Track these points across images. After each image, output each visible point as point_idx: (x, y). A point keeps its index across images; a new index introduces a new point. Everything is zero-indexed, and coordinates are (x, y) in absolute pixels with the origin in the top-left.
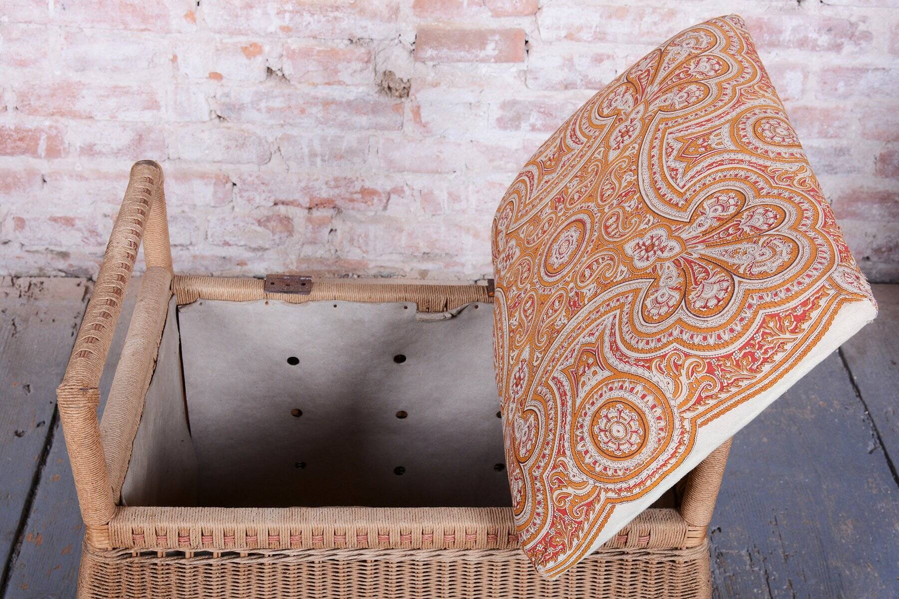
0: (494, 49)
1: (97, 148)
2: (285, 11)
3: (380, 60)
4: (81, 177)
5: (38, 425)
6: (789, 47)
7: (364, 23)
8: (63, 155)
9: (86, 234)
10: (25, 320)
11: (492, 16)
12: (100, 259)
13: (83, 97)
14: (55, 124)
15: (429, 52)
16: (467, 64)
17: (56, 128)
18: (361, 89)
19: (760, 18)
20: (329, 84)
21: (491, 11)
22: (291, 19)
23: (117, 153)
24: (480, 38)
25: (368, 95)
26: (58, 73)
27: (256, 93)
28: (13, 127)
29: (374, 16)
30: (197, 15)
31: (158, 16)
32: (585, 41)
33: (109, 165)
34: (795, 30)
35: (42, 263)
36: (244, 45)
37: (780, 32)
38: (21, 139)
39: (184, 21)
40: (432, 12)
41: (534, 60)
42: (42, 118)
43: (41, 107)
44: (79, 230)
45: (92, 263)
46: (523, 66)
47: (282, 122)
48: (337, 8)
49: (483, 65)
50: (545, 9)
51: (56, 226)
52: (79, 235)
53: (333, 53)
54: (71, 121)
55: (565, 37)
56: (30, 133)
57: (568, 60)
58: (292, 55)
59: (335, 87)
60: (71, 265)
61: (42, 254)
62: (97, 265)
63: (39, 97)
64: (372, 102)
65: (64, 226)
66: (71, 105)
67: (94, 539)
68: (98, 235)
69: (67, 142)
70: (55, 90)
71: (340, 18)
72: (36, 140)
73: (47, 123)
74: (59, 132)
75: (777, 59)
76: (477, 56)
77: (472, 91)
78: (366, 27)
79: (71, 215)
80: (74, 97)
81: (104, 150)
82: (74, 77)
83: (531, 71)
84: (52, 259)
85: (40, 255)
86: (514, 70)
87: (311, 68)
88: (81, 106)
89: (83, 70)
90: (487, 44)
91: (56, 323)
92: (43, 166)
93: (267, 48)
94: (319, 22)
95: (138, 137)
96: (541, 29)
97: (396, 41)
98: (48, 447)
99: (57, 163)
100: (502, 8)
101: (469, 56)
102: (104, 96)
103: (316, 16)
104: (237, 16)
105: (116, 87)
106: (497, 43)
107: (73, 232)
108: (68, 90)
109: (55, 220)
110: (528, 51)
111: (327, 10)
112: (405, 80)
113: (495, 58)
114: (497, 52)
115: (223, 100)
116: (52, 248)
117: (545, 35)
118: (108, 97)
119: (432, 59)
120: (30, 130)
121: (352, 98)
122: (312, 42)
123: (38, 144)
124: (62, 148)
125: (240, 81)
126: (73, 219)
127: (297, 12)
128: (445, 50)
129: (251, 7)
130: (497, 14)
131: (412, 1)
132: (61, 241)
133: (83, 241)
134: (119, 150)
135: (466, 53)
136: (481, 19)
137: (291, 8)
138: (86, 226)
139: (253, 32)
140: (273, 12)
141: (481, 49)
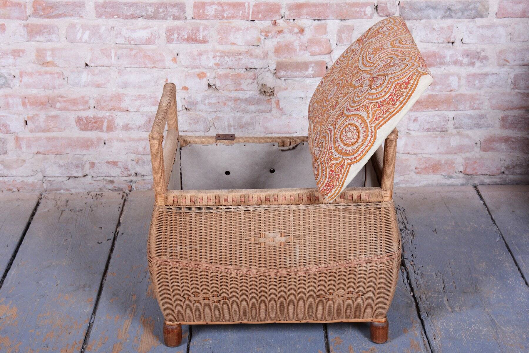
0: (312, 71)
1: (130, 126)
2: (217, 56)
3: (260, 78)
4: (122, 140)
5: (108, 240)
6: (450, 65)
7: (252, 61)
8: (114, 130)
9: (123, 170)
10: (97, 206)
11: (310, 55)
12: (128, 183)
13: (125, 101)
14: (111, 114)
15: (282, 73)
16: (300, 78)
17: (112, 116)
18: (251, 92)
19: (434, 51)
20: (236, 90)
21: (310, 52)
22: (219, 60)
23: (139, 128)
24: (305, 66)
25: (255, 95)
26: (114, 89)
27: (203, 95)
28: (92, 117)
29: (257, 57)
30: (177, 60)
31: (160, 61)
33: (134, 134)
34: (451, 56)
35: (101, 186)
36: (198, 73)
37: (445, 57)
38: (95, 122)
39: (172, 62)
40: (283, 54)
42: (106, 112)
43: (106, 106)
44: (120, 168)
45: (125, 185)
47: (215, 110)
48: (240, 54)
49: (307, 79)
50: (334, 51)
51: (110, 166)
52: (119, 170)
53: (238, 75)
54: (118, 112)
56: (100, 119)
58: (220, 77)
59: (239, 92)
60: (115, 187)
61: (101, 181)
62: (127, 186)
63: (105, 101)
64: (256, 99)
65: (113, 166)
66: (119, 105)
67: (159, 201)
68: (128, 170)
69: (116, 123)
70: (113, 97)
71: (241, 59)
72: (102, 122)
73: (108, 114)
74: (113, 118)
75: (445, 71)
76: (304, 74)
77: (303, 92)
78: (253, 62)
79: (116, 160)
80: (121, 100)
81: (133, 127)
82: (121, 91)
84: (106, 183)
85: (100, 182)
87: (228, 83)
88: (124, 105)
89: (125, 88)
90: (308, 68)
91: (110, 207)
92: (104, 136)
93: (208, 74)
94: (232, 61)
95: (149, 120)
96: (333, 61)
97: (267, 69)
98: (113, 248)
99: (111, 135)
100: (314, 51)
101: (301, 74)
102: (134, 100)
103: (230, 58)
104: (195, 59)
105: (139, 95)
106: (313, 67)
107: (117, 168)
108: (118, 97)
109: (108, 163)
111: (235, 55)
112: (272, 88)
113: (312, 75)
114: (313, 72)
115: (188, 100)
116: (106, 178)
118: (136, 100)
119: (284, 76)
120: (100, 118)
121: (248, 97)
122: (228, 71)
123: (103, 125)
124: (114, 126)
125: (196, 90)
126: (117, 162)
127: (223, 56)
128: (290, 72)
129: (201, 55)
130: (313, 54)
131: (274, 50)
132: (110, 174)
133: (121, 173)
134: (140, 126)
135: (299, 73)
136: (305, 57)
137: (219, 55)
138: (123, 166)
139: (202, 67)
140: (211, 57)
141: (306, 71)
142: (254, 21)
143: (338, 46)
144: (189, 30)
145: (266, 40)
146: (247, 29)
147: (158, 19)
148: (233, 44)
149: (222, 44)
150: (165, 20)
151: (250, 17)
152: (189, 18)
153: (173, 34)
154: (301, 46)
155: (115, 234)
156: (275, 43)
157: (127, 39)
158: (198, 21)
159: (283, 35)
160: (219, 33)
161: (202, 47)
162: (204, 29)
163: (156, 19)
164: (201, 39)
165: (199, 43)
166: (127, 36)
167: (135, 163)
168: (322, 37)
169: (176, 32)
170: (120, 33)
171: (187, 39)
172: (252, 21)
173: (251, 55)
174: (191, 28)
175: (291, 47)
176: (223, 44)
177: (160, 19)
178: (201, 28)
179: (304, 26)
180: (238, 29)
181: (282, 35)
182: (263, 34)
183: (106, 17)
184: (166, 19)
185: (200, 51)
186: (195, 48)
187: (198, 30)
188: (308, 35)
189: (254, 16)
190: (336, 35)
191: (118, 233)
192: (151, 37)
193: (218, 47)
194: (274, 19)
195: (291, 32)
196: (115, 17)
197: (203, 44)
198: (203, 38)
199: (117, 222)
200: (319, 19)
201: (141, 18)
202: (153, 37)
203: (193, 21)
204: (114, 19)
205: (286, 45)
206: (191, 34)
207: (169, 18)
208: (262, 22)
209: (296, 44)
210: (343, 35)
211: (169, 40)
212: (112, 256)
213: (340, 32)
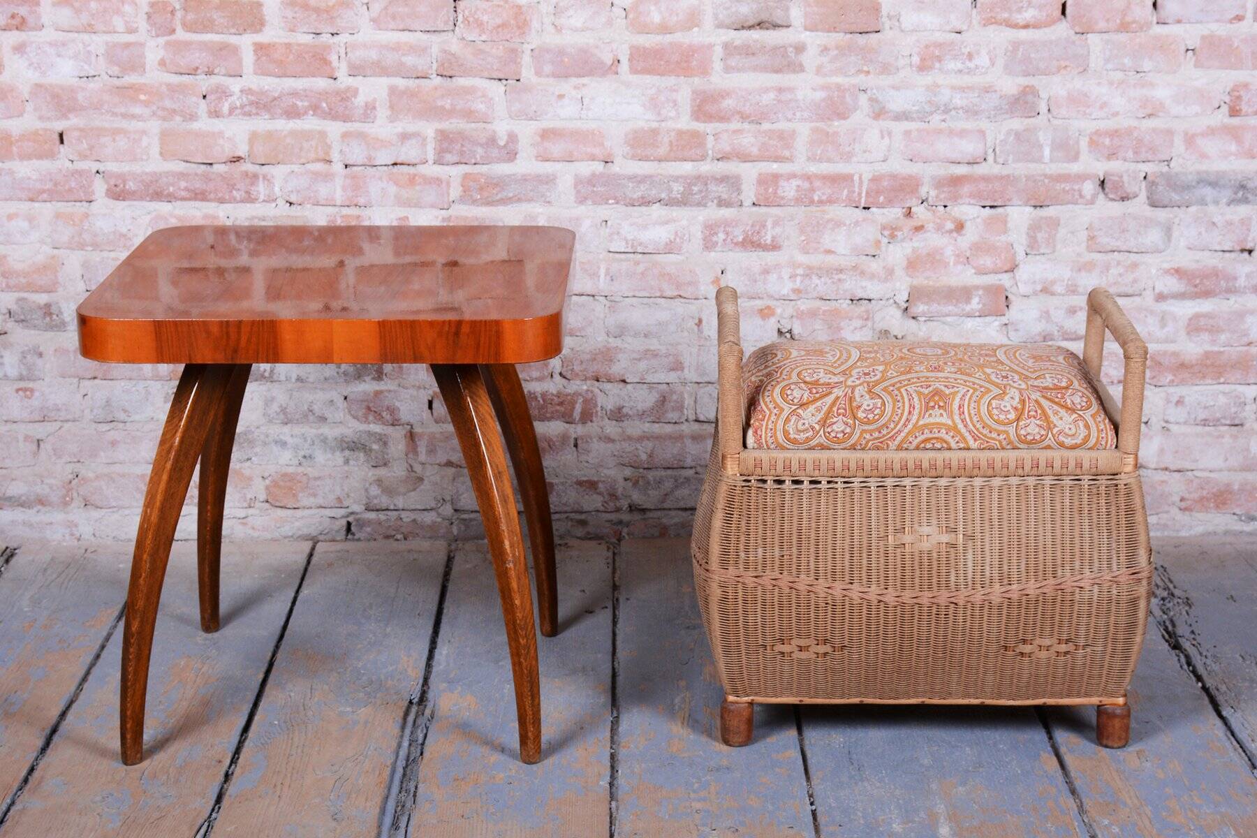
0: (978, 303)
1: (625, 411)
2: (796, 275)
3: (877, 318)
4: (609, 439)
6: (1246, 293)
7: (864, 284)
8: (594, 419)
9: (607, 498)
11: (975, 273)
12: (615, 526)
13: (619, 361)
14: (591, 388)
15: (920, 308)
16: (955, 318)
17: (592, 392)
19: (1214, 267)
21: (974, 268)
22: (802, 282)
23: (642, 415)
24: (965, 293)
26: (600, 339)
28: (555, 392)
29: (873, 276)
30: (722, 282)
31: (690, 284)
32: (1060, 295)
33: (633, 428)
34: (1248, 276)
35: (562, 531)
36: (760, 308)
37: (1235, 279)
38: (561, 404)
39: (711, 287)
40: (922, 272)
41: (1013, 314)
42: (581, 383)
43: (582, 372)
44: (600, 494)
45: (608, 530)
46: (1004, 320)
48: (841, 271)
49: (969, 319)
50: (1021, 266)
51: (582, 490)
53: (836, 313)
54: (605, 385)
55: (1041, 291)
56: (569, 398)
57: (1045, 312)
58: (800, 315)
60: (588, 533)
61: (564, 522)
62: (612, 531)
63: (582, 362)
65: (588, 490)
66: (608, 369)
67: (729, 466)
68: (617, 498)
69: (599, 406)
70: (596, 354)
71: (844, 280)
72: (573, 404)
73: (585, 387)
74: (594, 396)
75: (1237, 305)
76: (963, 310)
78: (865, 287)
79: (595, 479)
80: (611, 361)
81: (630, 413)
82: (613, 342)
83: (1013, 324)
84: (572, 526)
85: (561, 522)
86: (997, 323)
87: (817, 327)
88: (616, 369)
89: (621, 336)
90: (971, 299)
92: (577, 430)
93: (779, 311)
94: (825, 284)
95: (662, 399)
96: (1019, 284)
97: (892, 301)
99: (588, 428)
100: (984, 265)
101: (956, 310)
102: (636, 359)
103: (823, 279)
104: (756, 281)
105: (647, 351)
106: (980, 297)
107: (595, 496)
108: (607, 355)
109: (580, 483)
110: (1008, 306)
111: (832, 273)
112: (900, 337)
113: (979, 311)
114: (980, 306)
116: (572, 516)
117: (1023, 289)
118: (639, 360)
119: (924, 314)
120: (569, 394)
122: (819, 303)
123: (574, 408)
124: (595, 412)
125: (755, 341)
126: (596, 483)
127: (808, 275)
128: (935, 305)
129: (768, 273)
130: (981, 272)
131: (905, 263)
132: (582, 507)
133: (603, 505)
134: (644, 412)
135: (953, 307)
136: (964, 276)
137: (802, 272)
138: (607, 490)
139: (768, 296)
140: (786, 277)
141: (967, 303)
142: (869, 208)
143: (1029, 256)
144: (748, 224)
145: (891, 246)
146: (857, 223)
147: (691, 205)
148: (829, 252)
149: (808, 253)
150: (702, 208)
151: (863, 200)
152: (748, 203)
153: (716, 234)
154: (958, 256)
155: (613, 601)
156: (909, 251)
157: (630, 243)
158: (763, 210)
159: (925, 235)
160: (802, 231)
161: (770, 257)
162: (776, 224)
163: (685, 205)
164: (769, 242)
165: (764, 251)
166: (630, 237)
167: (631, 484)
168: (998, 238)
169: (722, 229)
170: (618, 233)
171: (741, 242)
172: (864, 208)
173: (862, 273)
174: (750, 222)
175: (938, 257)
176: (811, 251)
177: (694, 205)
178: (769, 224)
179: (964, 218)
180: (838, 224)
181: (920, 235)
182: (886, 233)
183: (594, 203)
184: (705, 206)
185: (766, 265)
186: (755, 259)
187: (764, 226)
188: (971, 235)
189: (871, 200)
190: (1024, 236)
191: (618, 599)
192: (675, 239)
193: (801, 258)
194: (908, 205)
195: (939, 228)
196: (610, 201)
197: (771, 253)
198: (773, 241)
199: (611, 585)
200: (992, 204)
201: (658, 204)
202: (678, 240)
203: (755, 209)
204: (607, 206)
205: (928, 254)
206: (750, 233)
207: (710, 203)
208: (885, 211)
209: (949, 252)
210: (1039, 236)
211: (709, 245)
213: (1034, 228)
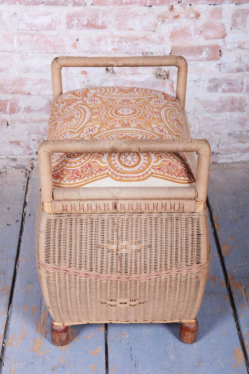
0: (206, 55)
1: (31, 108)
2: (115, 42)
4: (24, 122)
5: (16, 221)
7: (149, 45)
8: (17, 112)
9: (25, 149)
11: (205, 39)
12: (30, 161)
13: (27, 85)
14: (14, 98)
16: (194, 62)
17: (14, 99)
18: (147, 76)
20: (133, 74)
21: (205, 37)
22: (118, 45)
23: (40, 110)
24: (200, 50)
25: (151, 79)
26: (16, 74)
27: (102, 79)
29: (153, 42)
30: (77, 45)
31: (61, 46)
32: (247, 49)
33: (36, 116)
35: (5, 164)
39: (72, 48)
40: (178, 39)
41: (223, 59)
42: (9, 95)
43: (9, 90)
44: (22, 147)
45: (27, 163)
46: (219, 62)
48: (137, 39)
49: (201, 62)
50: (228, 35)
51: (13, 145)
52: (22, 149)
54: (21, 96)
55: (238, 47)
56: (3, 102)
57: (239, 58)
59: (136, 75)
60: (18, 164)
61: (5, 159)
62: (29, 164)
63: (8, 85)
64: (152, 82)
65: (16, 145)
66: (22, 88)
68: (31, 149)
69: (19, 106)
70: (15, 81)
71: (139, 44)
72: (5, 105)
73: (11, 97)
74: (16, 101)
76: (198, 58)
77: (196, 75)
78: (149, 47)
79: (19, 140)
80: (23, 85)
81: (35, 109)
82: (23, 75)
83: (223, 64)
84: (10, 161)
85: (4, 160)
86: (215, 64)
88: (26, 89)
89: (27, 72)
90: (202, 52)
91: (15, 186)
92: (8, 117)
94: (129, 46)
95: (49, 102)
96: (227, 44)
97: (163, 53)
98: (22, 230)
99: (14, 116)
100: (209, 35)
102: (36, 84)
103: (128, 43)
104: (94, 45)
105: (41, 79)
106: (207, 51)
107: (19, 148)
108: (21, 82)
109: (12, 142)
110: (220, 55)
111: (133, 40)
112: (167, 71)
113: (206, 59)
115: (87, 83)
116: (9, 156)
117: (228, 47)
118: (37, 84)
120: (3, 101)
121: (143, 81)
122: (126, 55)
123: (6, 107)
124: (16, 108)
125: (95, 74)
126: (20, 142)
127: (120, 42)
129: (100, 41)
130: (207, 38)
131: (170, 34)
132: (14, 153)
133: (23, 152)
134: (41, 109)
135: (194, 57)
136: (200, 41)
137: (117, 40)
138: (26, 145)
139: (101, 52)
140: (109, 42)
141: (200, 55)
142: (151, 6)
143: (232, 30)
144: (89, 16)
145: (163, 25)
146: (145, 14)
147: (59, 5)
148: (131, 29)
149: (120, 30)
150: (65, 7)
151: (148, 2)
152: (89, 4)
153: (73, 20)
154: (196, 30)
155: (23, 215)
156: (171, 28)
157: (29, 25)
158: (97, 7)
159: (179, 20)
160: (117, 19)
161: (101, 32)
162: (104, 15)
163: (56, 5)
164: (100, 25)
165: (98, 29)
166: (29, 22)
167: (37, 142)
168: (217, 21)
169: (76, 18)
170: (22, 20)
171: (86, 25)
172: (149, 6)
173: (148, 40)
174: (90, 15)
175: (186, 32)
176: (122, 29)
177: (61, 5)
178: (100, 15)
179: (199, 11)
180: (136, 15)
181: (178, 20)
182: (160, 19)
183: (8, 3)
184: (67, 5)
185: (99, 36)
186: (93, 34)
187: (98, 16)
188: (203, 19)
189: (152, 2)
190: (230, 20)
191: (25, 214)
192: (52, 23)
193: (117, 33)
194: (171, 5)
195: (187, 17)
196: (17, 3)
197: (102, 30)
198: (102, 24)
199: (23, 202)
200: (214, 3)
201: (42, 4)
202: (53, 24)
203: (93, 7)
204: (16, 5)
205: (181, 30)
206: (90, 20)
207: (69, 4)
208: (159, 7)
209: (192, 29)
210: (238, 19)
211: (70, 26)
212: (22, 239)
213: (236, 15)
